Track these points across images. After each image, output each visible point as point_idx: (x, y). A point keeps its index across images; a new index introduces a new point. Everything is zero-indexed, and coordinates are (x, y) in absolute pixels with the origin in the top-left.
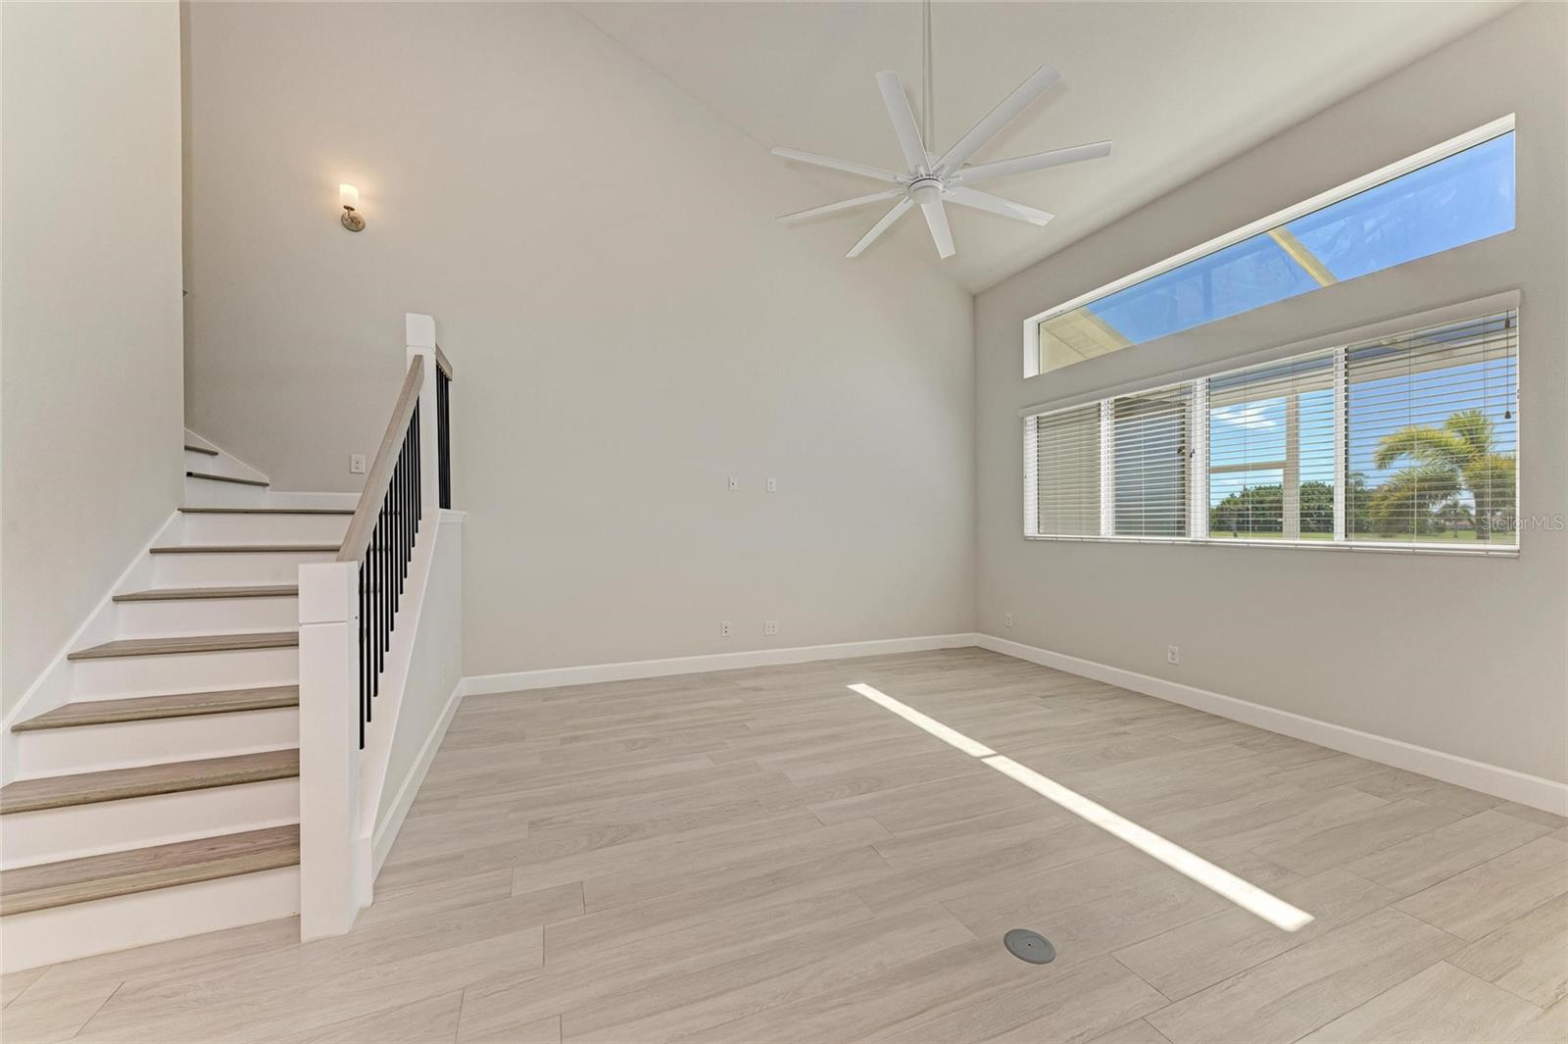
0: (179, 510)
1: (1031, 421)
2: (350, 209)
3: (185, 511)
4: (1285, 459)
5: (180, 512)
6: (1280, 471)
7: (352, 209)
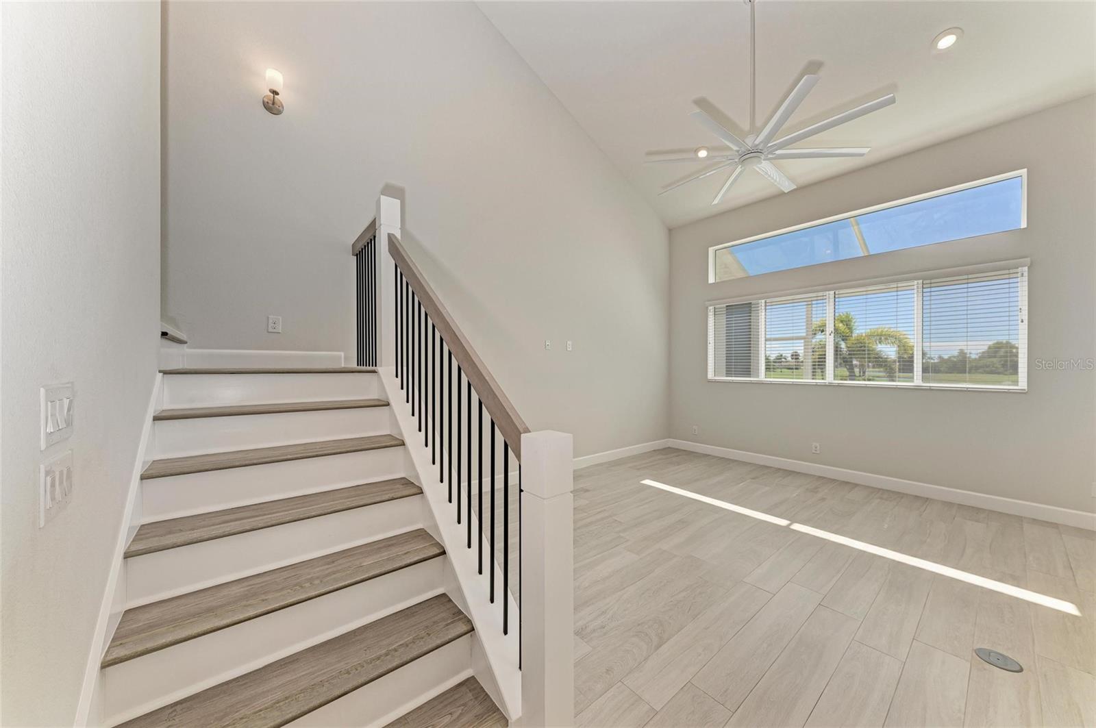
0: (160, 372)
1: (711, 308)
2: (275, 93)
3: (165, 373)
4: (805, 334)
5: (161, 374)
6: (803, 341)
7: (277, 94)
